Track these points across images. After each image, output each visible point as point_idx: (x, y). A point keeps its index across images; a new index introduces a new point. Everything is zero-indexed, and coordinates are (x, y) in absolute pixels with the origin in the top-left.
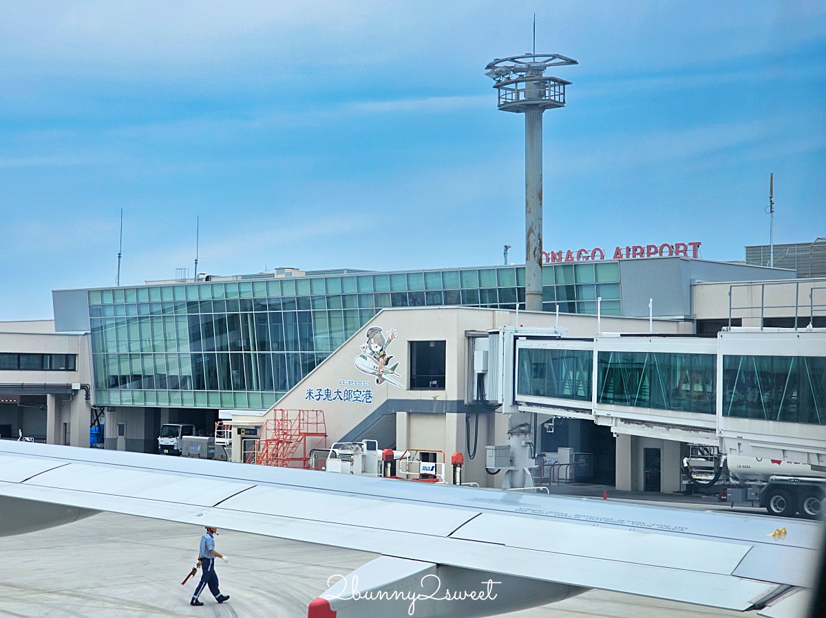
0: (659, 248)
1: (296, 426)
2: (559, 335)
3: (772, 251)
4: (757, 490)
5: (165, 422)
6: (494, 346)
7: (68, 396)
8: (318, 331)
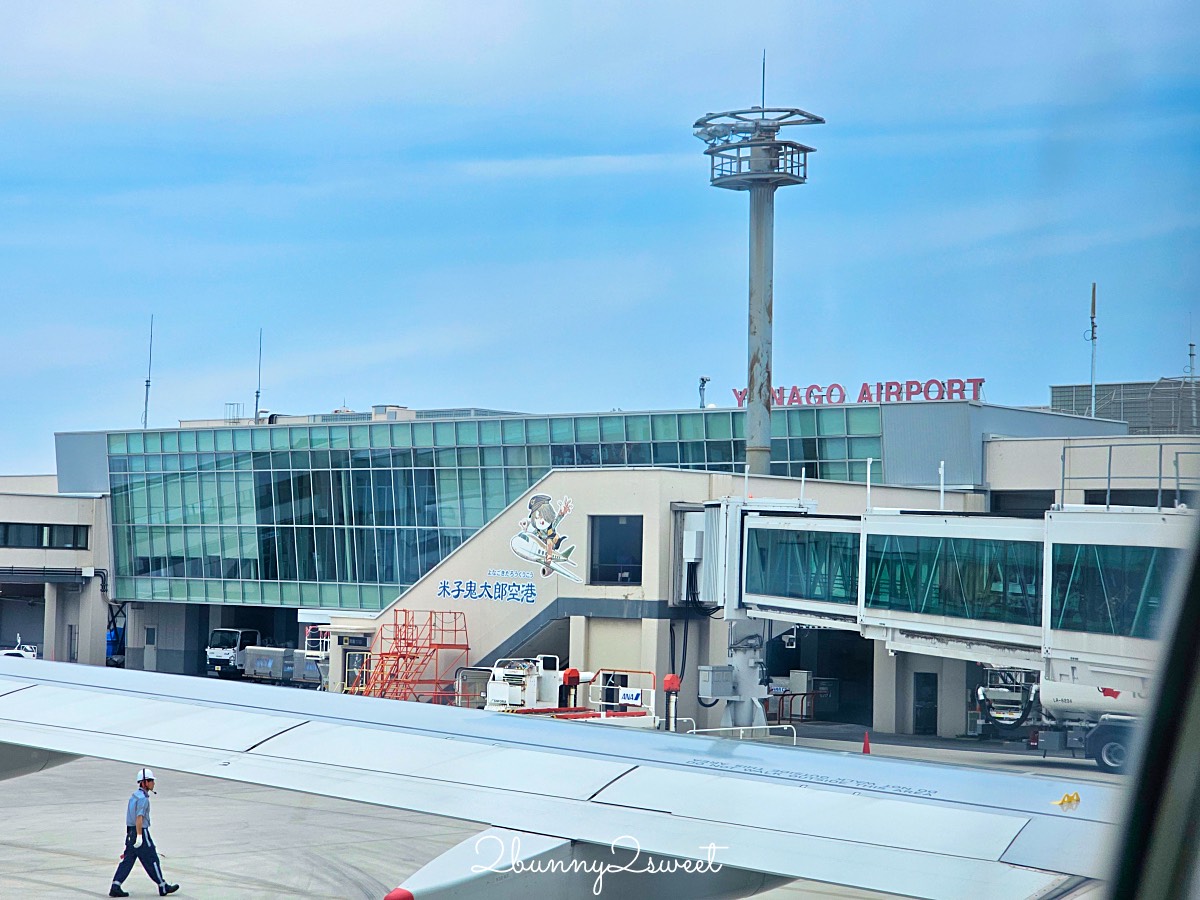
0: (923, 386)
1: (425, 635)
2: (804, 510)
3: (1093, 394)
4: (1082, 734)
5: (215, 626)
6: (712, 524)
7: (76, 586)
8: (443, 496)
